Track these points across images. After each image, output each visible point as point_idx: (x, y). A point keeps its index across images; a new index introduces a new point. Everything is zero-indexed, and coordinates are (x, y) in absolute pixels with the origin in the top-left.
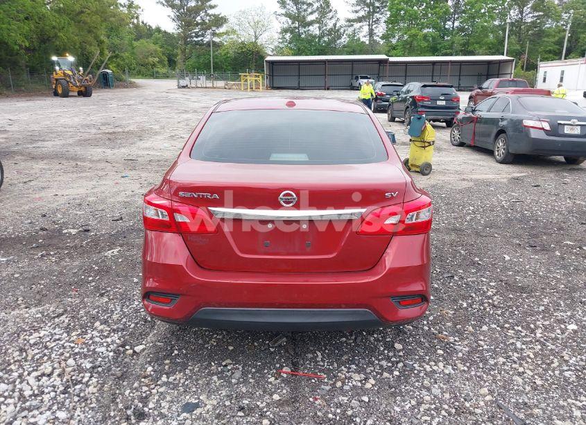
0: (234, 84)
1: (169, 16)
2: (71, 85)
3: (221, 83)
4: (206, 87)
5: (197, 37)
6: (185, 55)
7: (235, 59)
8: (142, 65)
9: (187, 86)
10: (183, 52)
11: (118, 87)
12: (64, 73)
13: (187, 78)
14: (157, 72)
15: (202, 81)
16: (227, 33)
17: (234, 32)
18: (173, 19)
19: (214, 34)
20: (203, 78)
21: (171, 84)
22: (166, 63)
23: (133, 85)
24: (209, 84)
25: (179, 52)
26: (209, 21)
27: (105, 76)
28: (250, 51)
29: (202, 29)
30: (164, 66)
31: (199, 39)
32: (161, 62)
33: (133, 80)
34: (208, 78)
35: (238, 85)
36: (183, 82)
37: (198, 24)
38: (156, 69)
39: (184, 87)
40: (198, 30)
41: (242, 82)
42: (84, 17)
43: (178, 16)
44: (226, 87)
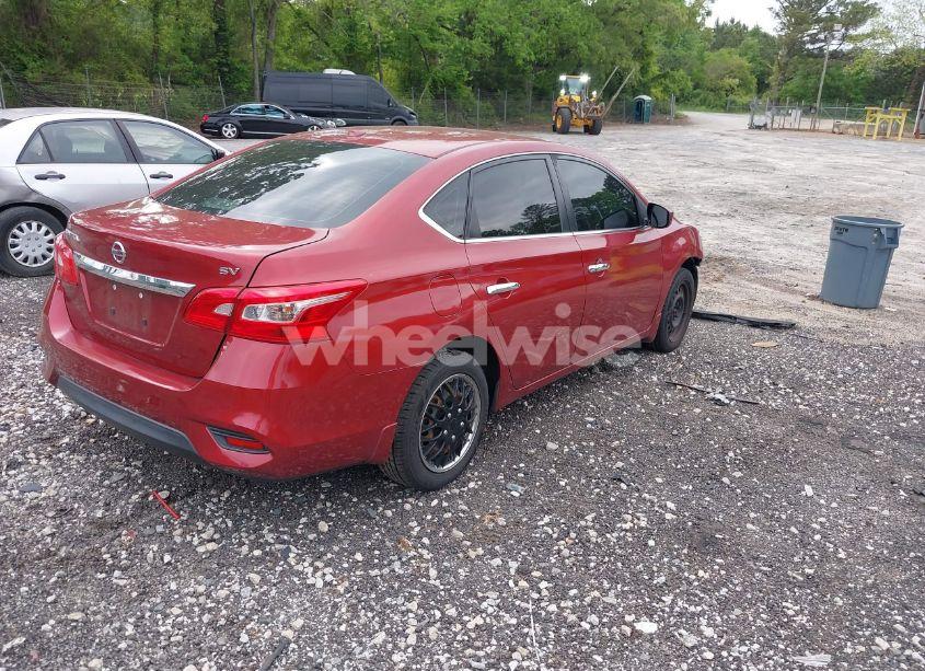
0: (851, 126)
1: (771, 9)
2: (575, 116)
3: (828, 124)
4: (799, 130)
5: (813, 43)
6: (783, 74)
7: (876, 81)
8: (712, 90)
9: (765, 125)
10: (783, 68)
11: (655, 122)
12: (570, 100)
13: (769, 113)
14: (733, 102)
15: (795, 118)
16: (871, 35)
17: (887, 32)
18: (777, 14)
19: (844, 38)
20: (796, 113)
21: (741, 121)
22: (754, 86)
23: (681, 121)
24: (806, 123)
25: (775, 68)
26: (841, 13)
27: (640, 104)
28: (908, 67)
29: (824, 29)
30: (749, 91)
31: (817, 45)
32: (744, 85)
33: (686, 113)
34: (806, 113)
35: (859, 127)
36: (759, 120)
37: (819, 21)
38: (731, 97)
39: (759, 127)
40: (815, 31)
41: (868, 123)
42: (621, 17)
43: (785, 8)
44: (836, 130)
